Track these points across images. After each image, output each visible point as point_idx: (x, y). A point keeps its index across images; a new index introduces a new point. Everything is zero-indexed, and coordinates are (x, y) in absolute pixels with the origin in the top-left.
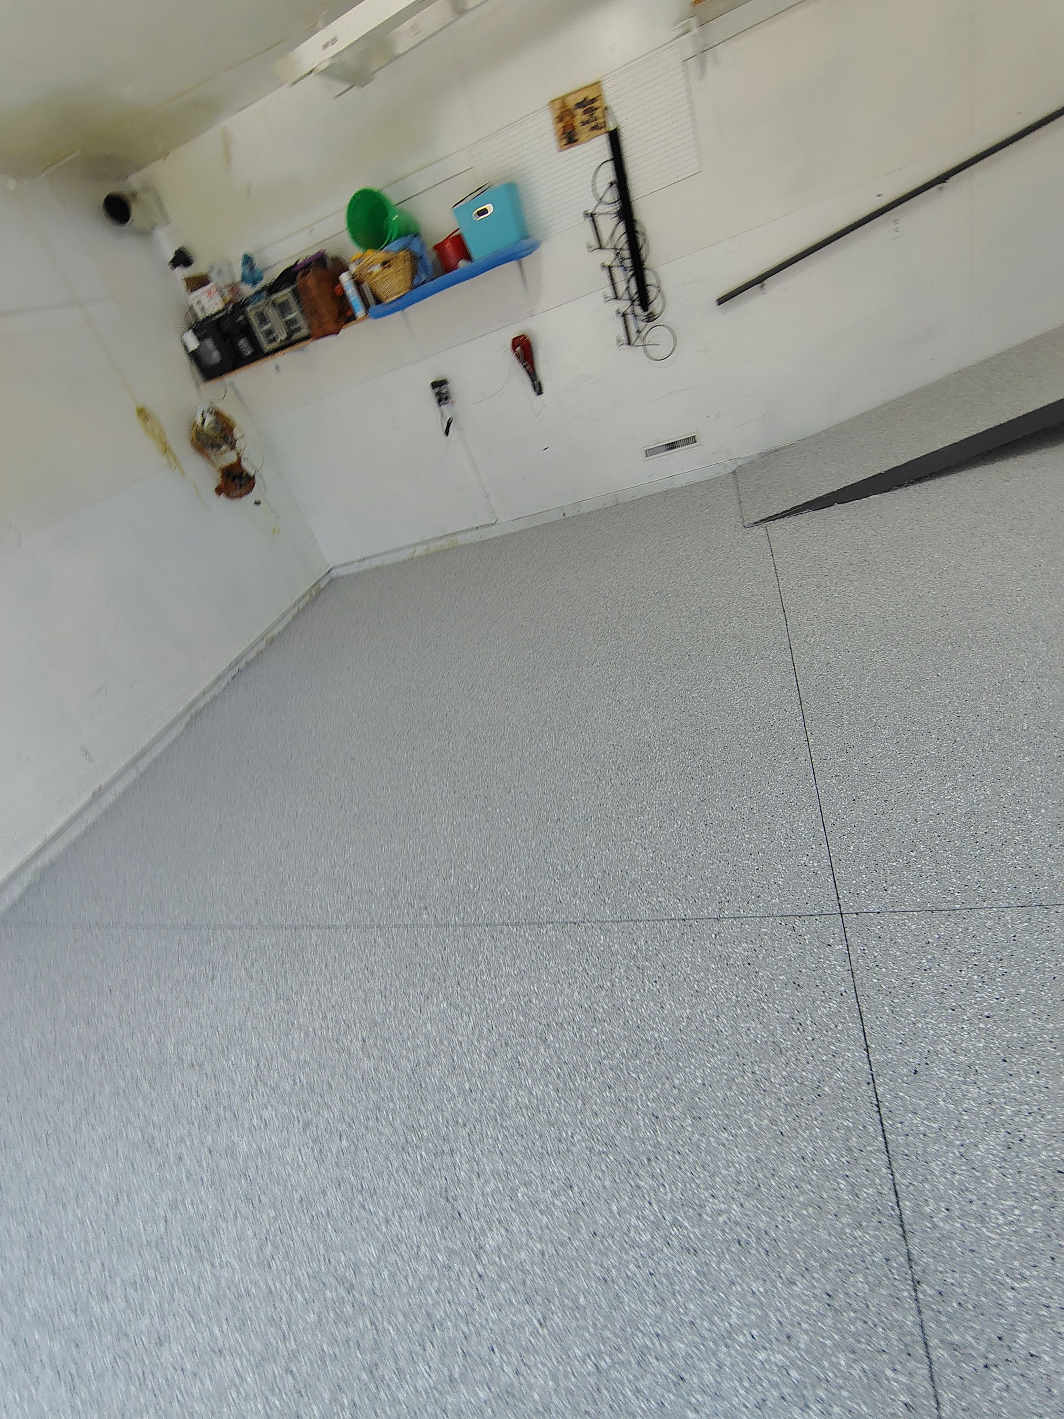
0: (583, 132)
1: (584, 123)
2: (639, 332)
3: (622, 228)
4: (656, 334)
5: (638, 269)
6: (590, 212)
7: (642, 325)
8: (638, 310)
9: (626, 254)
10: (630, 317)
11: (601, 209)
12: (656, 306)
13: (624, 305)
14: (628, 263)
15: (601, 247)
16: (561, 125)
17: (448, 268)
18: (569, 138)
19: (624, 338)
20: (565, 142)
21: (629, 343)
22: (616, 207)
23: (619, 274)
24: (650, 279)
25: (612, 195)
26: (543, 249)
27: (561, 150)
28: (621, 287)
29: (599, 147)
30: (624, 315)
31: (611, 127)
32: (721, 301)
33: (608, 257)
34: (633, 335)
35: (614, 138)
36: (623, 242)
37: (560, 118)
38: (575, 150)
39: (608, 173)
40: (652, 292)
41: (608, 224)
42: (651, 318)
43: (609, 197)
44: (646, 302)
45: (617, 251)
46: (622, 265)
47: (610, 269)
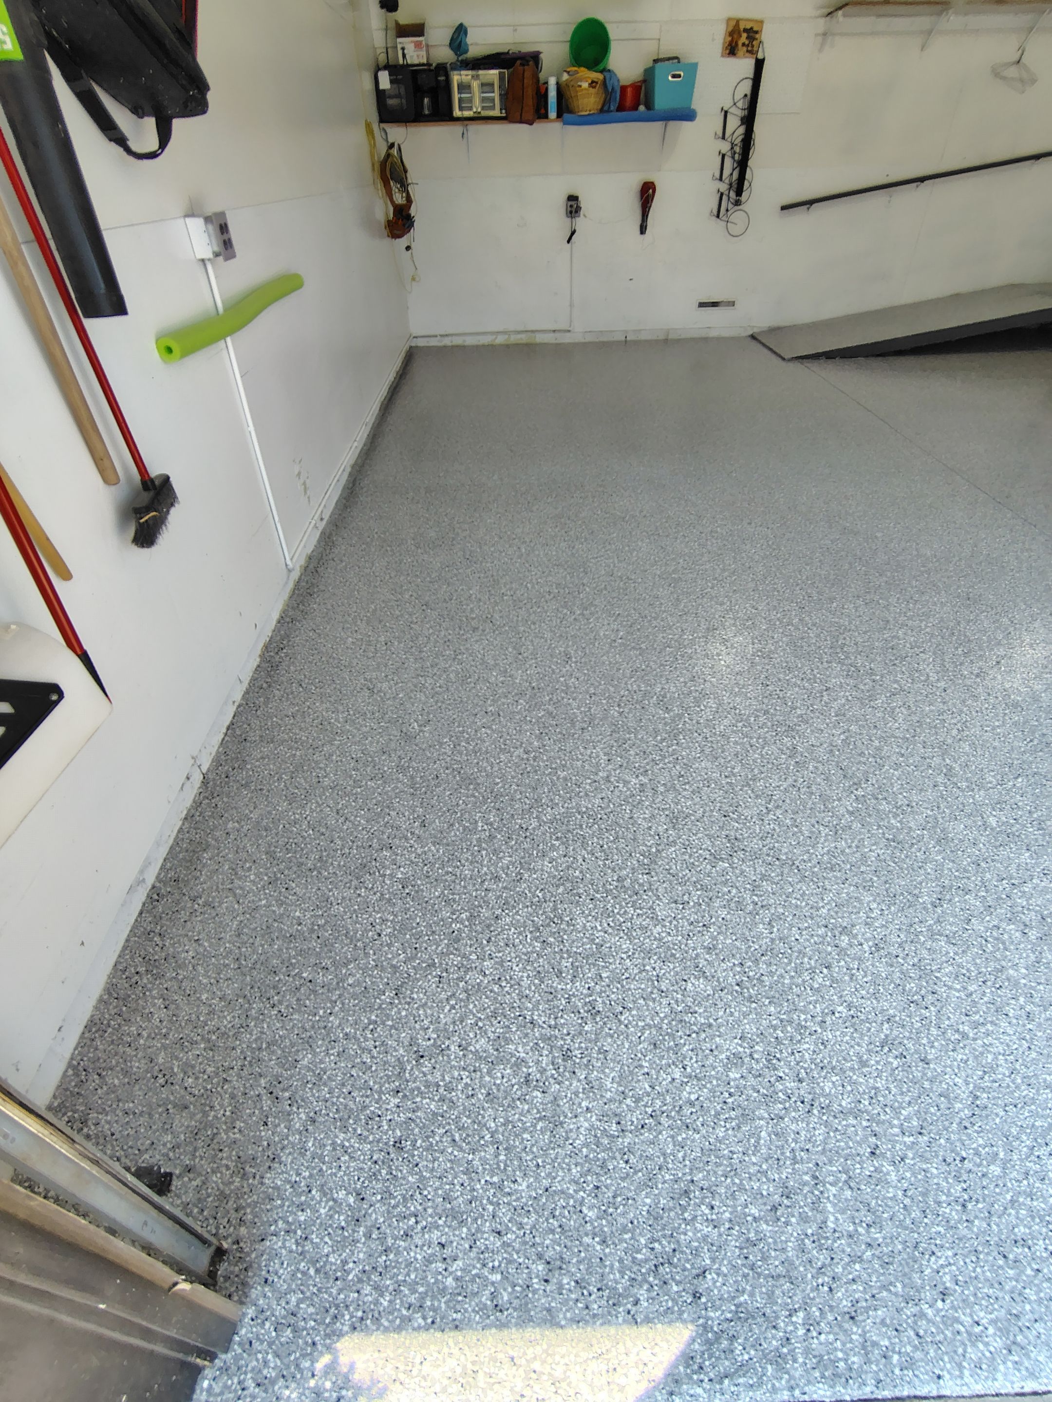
0: (742, 50)
1: (744, 44)
2: (727, 210)
3: (742, 130)
4: (737, 216)
5: (743, 164)
6: (725, 109)
7: (730, 206)
8: (733, 194)
9: (737, 149)
10: (725, 198)
12: (744, 197)
13: (724, 187)
14: (737, 157)
15: (723, 138)
16: (730, 39)
18: (731, 50)
19: (715, 212)
20: (728, 51)
21: (718, 216)
22: (746, 114)
23: (728, 163)
24: (748, 173)
25: (744, 103)
27: (722, 56)
28: (726, 173)
30: (721, 195)
31: (760, 56)
32: (784, 208)
33: (727, 148)
34: (723, 211)
35: (759, 65)
36: (740, 139)
37: (731, 34)
38: (731, 60)
39: (746, 88)
40: (746, 185)
41: (734, 123)
42: (737, 203)
43: (740, 104)
44: (739, 192)
45: (733, 145)
46: (733, 157)
47: (723, 156)
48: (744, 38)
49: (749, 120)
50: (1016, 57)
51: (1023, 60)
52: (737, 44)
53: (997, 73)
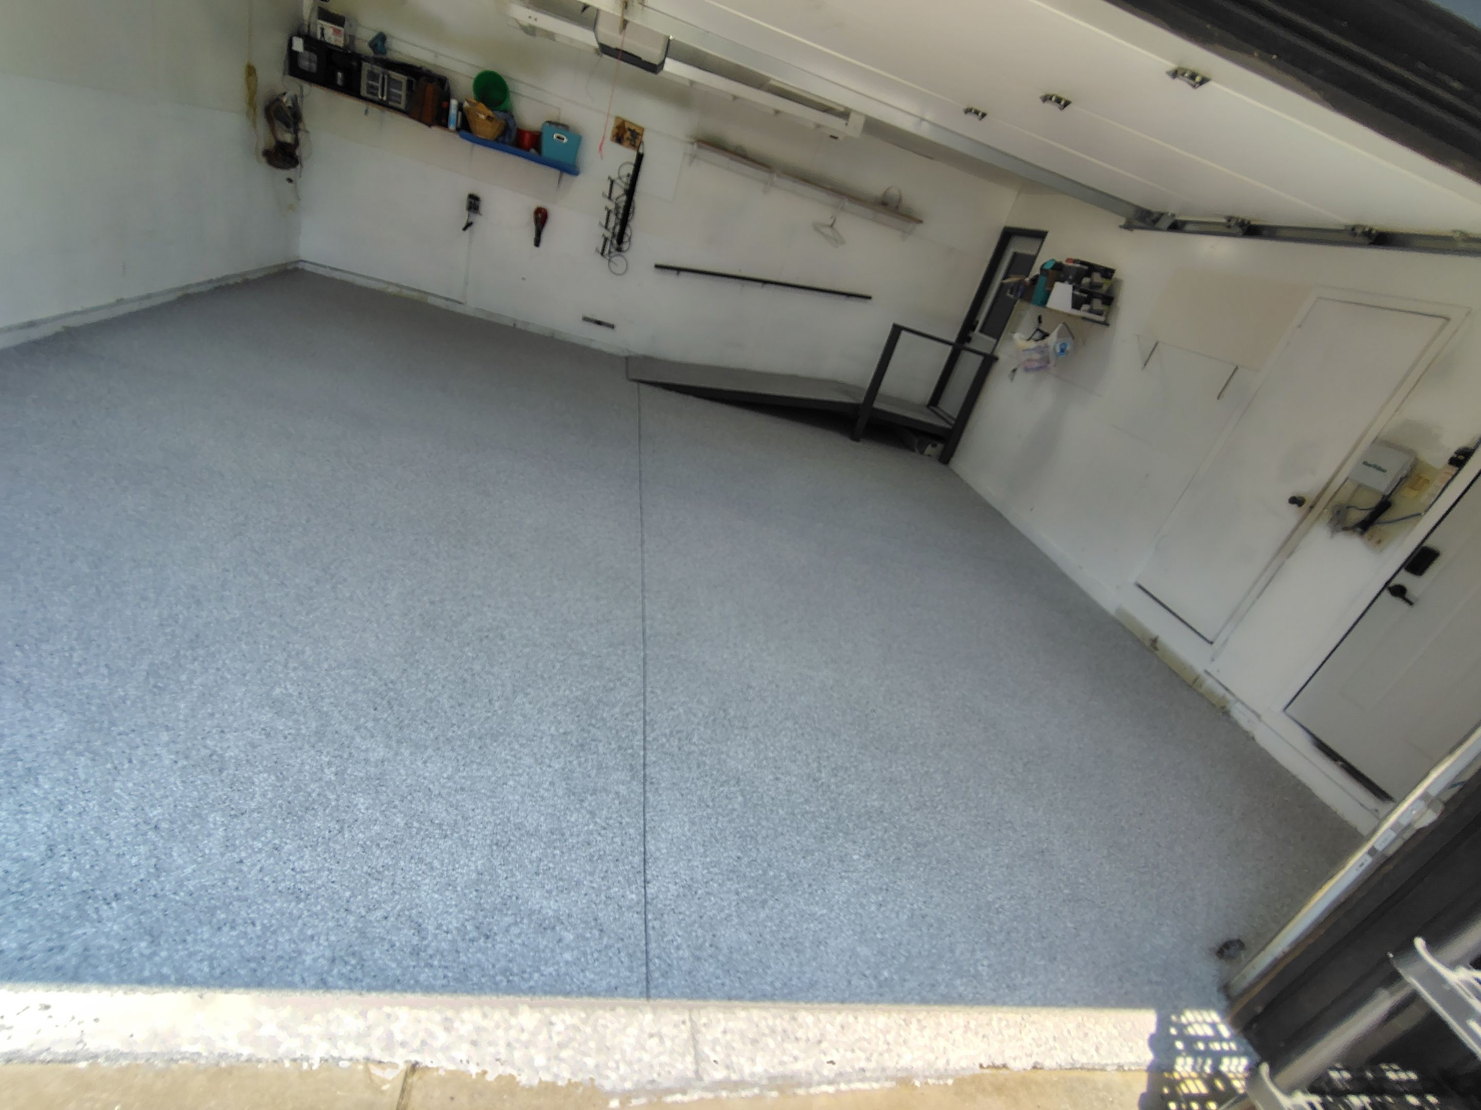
0: (626, 142)
1: (628, 139)
2: (610, 252)
3: (624, 198)
4: (617, 259)
5: (624, 222)
6: (612, 179)
7: (613, 250)
8: (615, 242)
9: (621, 211)
10: (608, 243)
11: (618, 181)
12: (625, 246)
13: (609, 234)
14: (620, 216)
15: (610, 198)
16: (617, 131)
17: (523, 147)
18: (619, 138)
19: (600, 250)
20: (616, 139)
21: (602, 254)
22: (627, 187)
23: (613, 218)
24: (628, 231)
25: (626, 180)
26: (580, 177)
27: (612, 141)
28: (611, 224)
29: (631, 155)
30: (606, 239)
31: (641, 151)
32: (657, 266)
33: (612, 206)
34: (606, 252)
35: (640, 158)
36: (622, 205)
37: (618, 128)
38: (619, 146)
39: (630, 169)
40: (626, 239)
41: (618, 191)
42: (619, 250)
43: (625, 179)
44: (620, 241)
45: (617, 207)
46: (616, 215)
47: (609, 212)
48: (628, 134)
49: (630, 192)
50: (830, 222)
51: (835, 226)
52: (622, 136)
53: (817, 227)
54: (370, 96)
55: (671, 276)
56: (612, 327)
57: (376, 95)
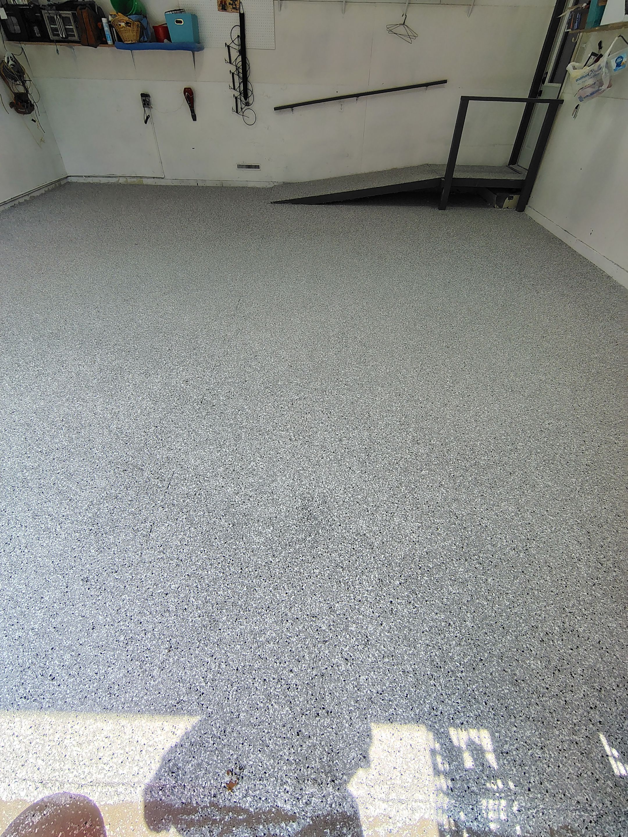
2: (241, 108)
3: (240, 59)
4: (247, 113)
5: (245, 80)
6: (228, 44)
8: (243, 99)
9: (241, 71)
10: (239, 100)
12: (250, 100)
13: (237, 94)
14: (241, 75)
15: (230, 62)
16: (220, 0)
17: (158, 40)
18: (223, 7)
19: (235, 109)
20: (221, 8)
23: (236, 78)
26: (205, 50)
28: (237, 85)
31: (242, 12)
32: (276, 109)
35: (242, 17)
39: (237, 31)
42: (247, 104)
44: (246, 96)
45: (237, 68)
46: (238, 75)
47: (233, 74)
50: (402, 20)
53: (391, 29)
54: (56, 38)
55: (287, 115)
56: (257, 167)
57: (58, 35)
